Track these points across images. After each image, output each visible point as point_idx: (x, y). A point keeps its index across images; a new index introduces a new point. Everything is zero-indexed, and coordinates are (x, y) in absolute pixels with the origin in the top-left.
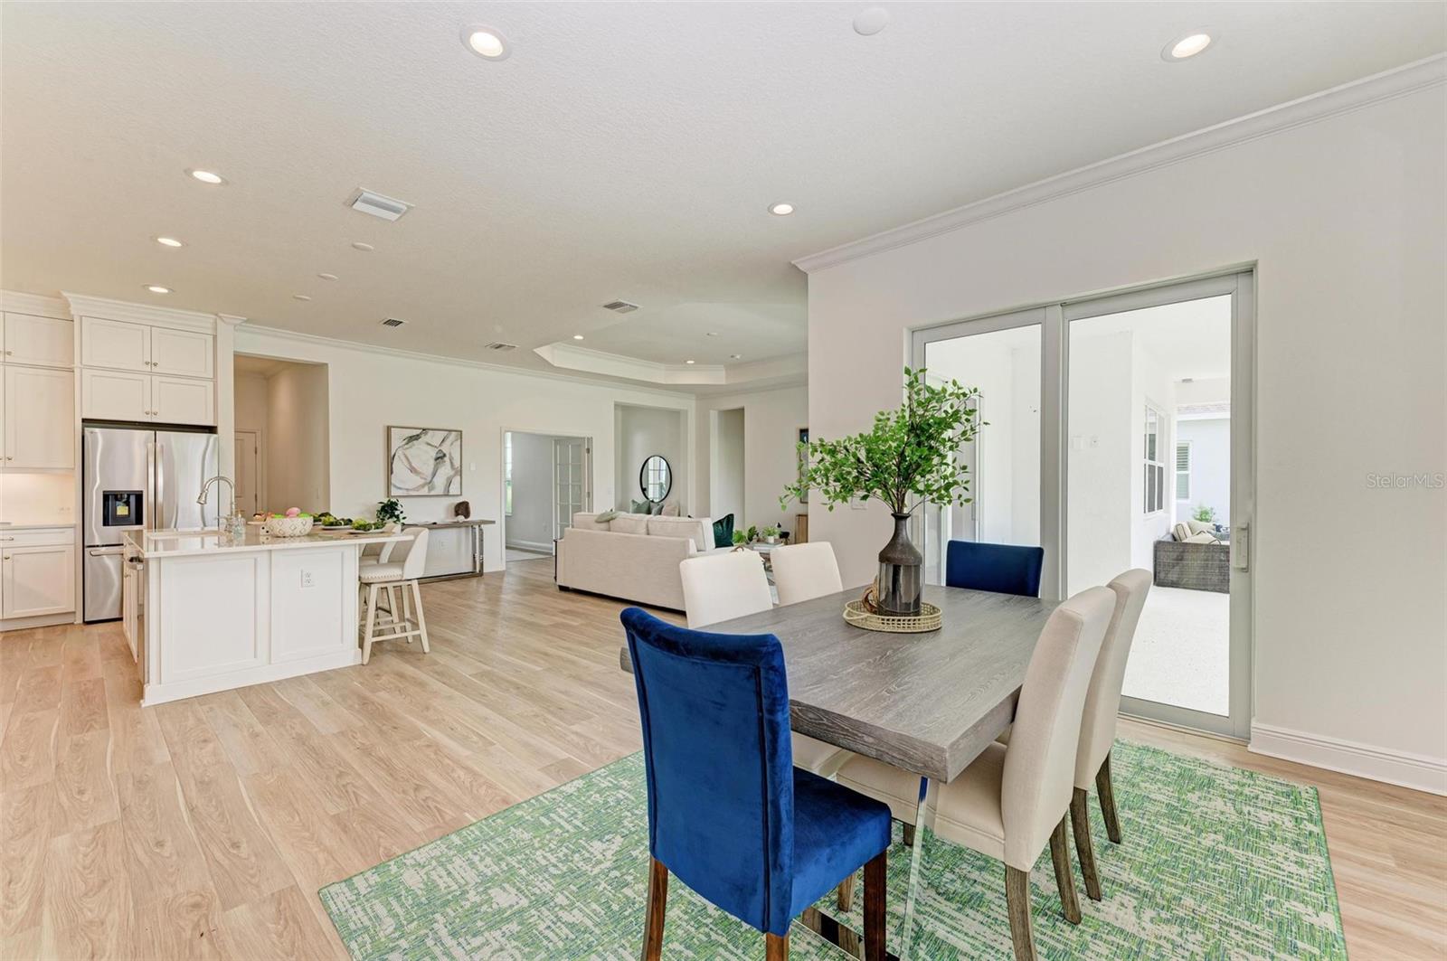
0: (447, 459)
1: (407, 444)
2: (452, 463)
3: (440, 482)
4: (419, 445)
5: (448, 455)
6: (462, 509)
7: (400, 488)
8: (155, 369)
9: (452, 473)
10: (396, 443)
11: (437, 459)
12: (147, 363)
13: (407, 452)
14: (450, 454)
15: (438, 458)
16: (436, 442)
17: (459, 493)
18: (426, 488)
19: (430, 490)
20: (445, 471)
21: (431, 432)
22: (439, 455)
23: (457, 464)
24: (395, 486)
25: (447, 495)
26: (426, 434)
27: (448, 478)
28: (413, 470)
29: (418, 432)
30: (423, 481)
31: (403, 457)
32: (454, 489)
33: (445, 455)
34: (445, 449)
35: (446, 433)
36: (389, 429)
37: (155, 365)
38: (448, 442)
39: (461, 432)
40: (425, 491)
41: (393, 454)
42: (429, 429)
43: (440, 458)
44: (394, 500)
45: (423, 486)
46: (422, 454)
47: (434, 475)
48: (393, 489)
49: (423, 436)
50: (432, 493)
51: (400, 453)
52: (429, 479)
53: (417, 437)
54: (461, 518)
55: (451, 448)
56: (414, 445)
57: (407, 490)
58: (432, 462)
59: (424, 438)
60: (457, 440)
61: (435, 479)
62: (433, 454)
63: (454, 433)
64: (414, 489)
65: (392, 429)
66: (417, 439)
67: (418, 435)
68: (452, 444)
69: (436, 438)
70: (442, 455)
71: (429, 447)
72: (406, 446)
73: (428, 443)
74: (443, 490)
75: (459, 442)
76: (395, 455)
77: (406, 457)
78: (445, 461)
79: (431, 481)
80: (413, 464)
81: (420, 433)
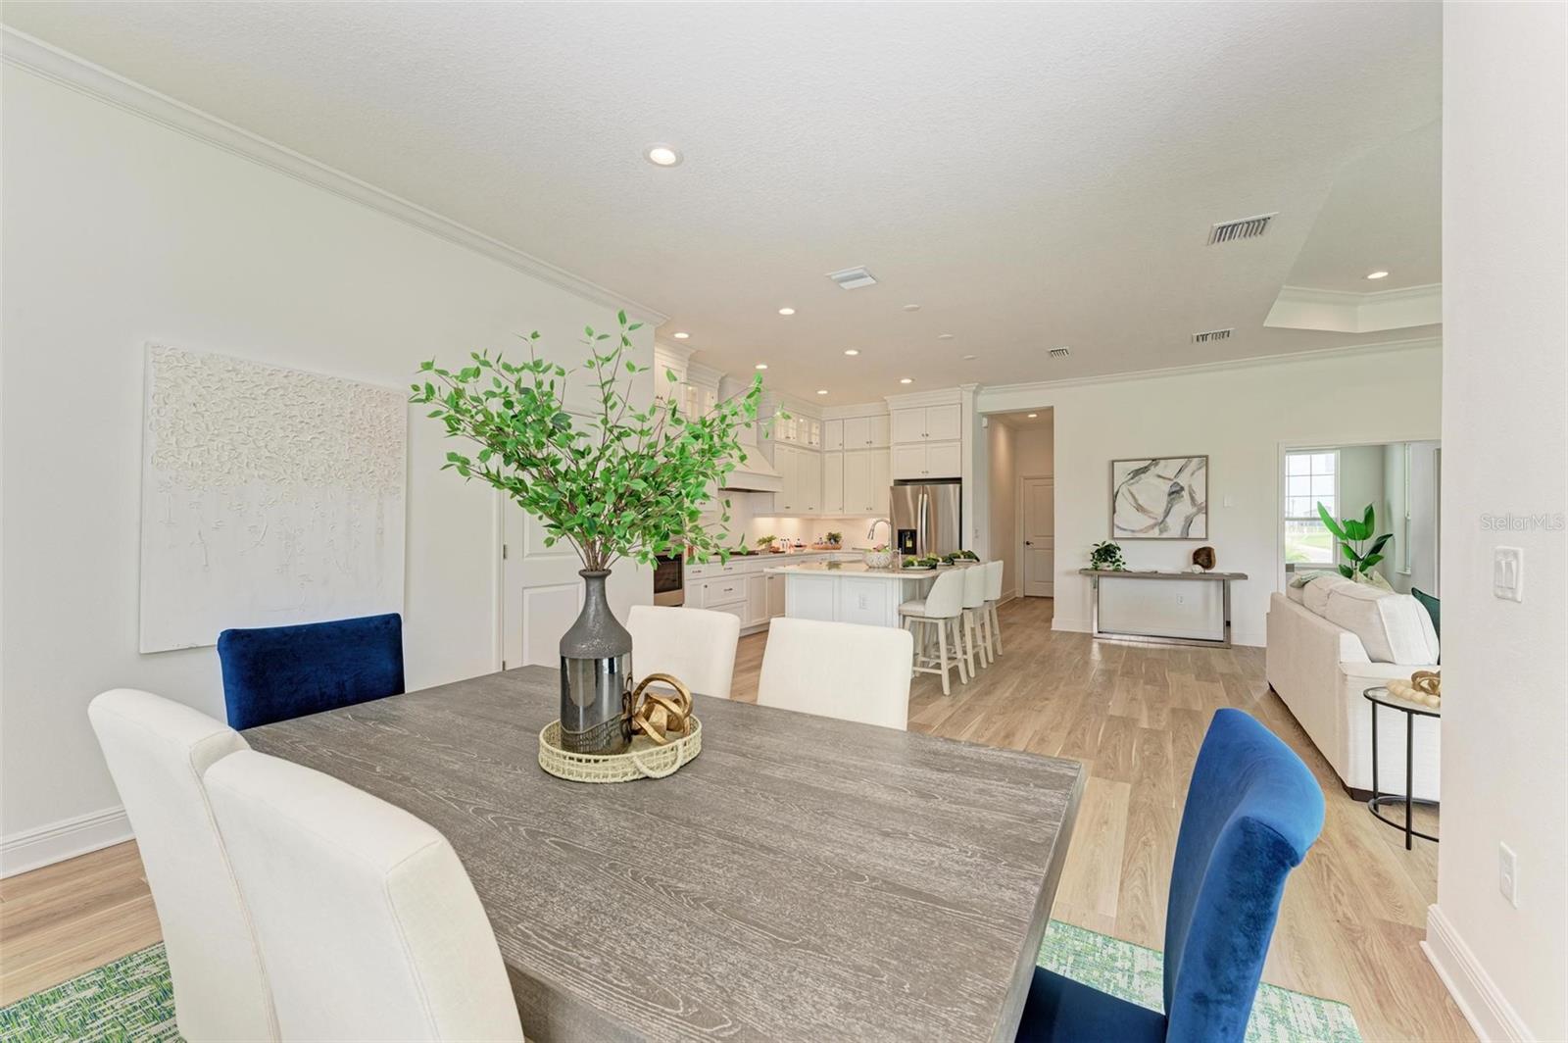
0: (1185, 494)
1: (1132, 478)
2: (1192, 499)
3: (1175, 526)
4: (1147, 478)
5: (1186, 488)
6: (1204, 557)
7: (1125, 530)
8: (928, 439)
9: (1192, 510)
10: (1120, 479)
11: (1171, 494)
12: (924, 435)
13: (1133, 489)
14: (1190, 486)
15: (1173, 493)
16: (1171, 473)
17: (1204, 537)
18: (1157, 530)
19: (1161, 532)
20: (1183, 507)
21: (1162, 461)
22: (1174, 489)
23: (1200, 498)
24: (1118, 527)
25: (1185, 537)
26: (1157, 464)
27: (1187, 518)
28: (1140, 508)
29: (1146, 464)
30: (1152, 522)
31: (1128, 494)
32: (1197, 530)
33: (1182, 489)
34: (1183, 481)
35: (1183, 461)
36: (1112, 463)
37: (928, 435)
38: (1187, 472)
39: (1207, 457)
40: (1155, 533)
41: (1115, 491)
42: (1160, 459)
43: (1175, 492)
44: (1113, 543)
45: (1153, 527)
46: (1152, 490)
47: (1167, 513)
48: (1116, 530)
49: (1152, 468)
50: (1165, 536)
51: (1124, 490)
52: (1160, 520)
53: (1145, 470)
54: (1198, 569)
55: (1193, 480)
56: (1141, 480)
57: (1133, 531)
58: (1165, 499)
59: (1153, 470)
60: (1200, 469)
61: (1168, 519)
62: (1166, 487)
63: (1197, 459)
64: (1141, 531)
66: (1145, 473)
67: (1146, 467)
68: (1193, 474)
69: (1169, 469)
70: (1178, 488)
71: (1161, 479)
72: (1132, 481)
73: (1159, 476)
74: (1179, 533)
75: (1204, 470)
76: (1117, 493)
77: (1131, 494)
78: (1183, 496)
79: (1163, 521)
80: (1140, 502)
81: (1150, 465)
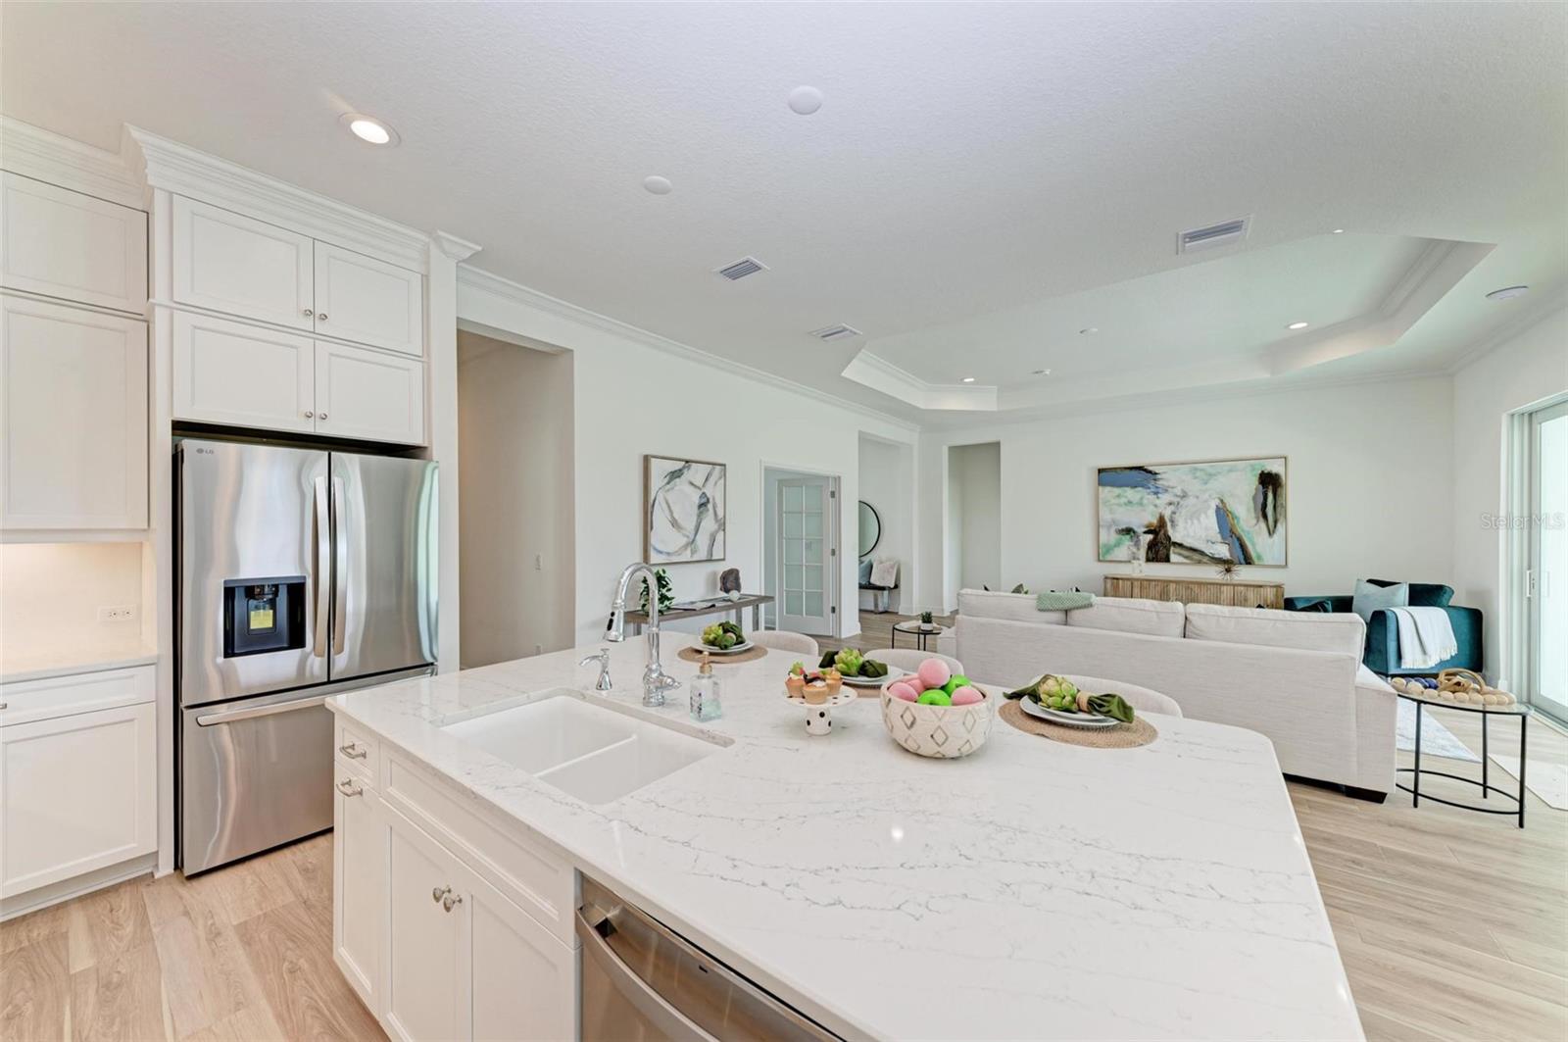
0: (710, 506)
1: (668, 483)
2: (715, 512)
3: (702, 541)
4: (681, 486)
5: (711, 500)
6: (731, 579)
7: (661, 552)
8: (321, 327)
9: (716, 526)
10: (657, 481)
11: (700, 506)
12: (309, 313)
13: (670, 497)
14: (714, 499)
16: (699, 481)
17: (724, 557)
18: (689, 552)
19: (693, 552)
20: (709, 524)
21: (694, 464)
22: (703, 501)
23: (720, 514)
24: (657, 552)
25: (710, 560)
26: (689, 468)
27: (711, 535)
28: (674, 523)
29: (680, 465)
30: (684, 540)
31: (664, 505)
32: (717, 552)
33: (708, 501)
34: (709, 490)
35: (709, 467)
36: (646, 459)
37: (324, 317)
38: (712, 480)
39: (725, 466)
40: (687, 556)
41: (652, 498)
42: (691, 461)
43: (703, 504)
45: (686, 547)
46: (682, 499)
47: (697, 530)
48: (652, 553)
49: (685, 471)
50: (695, 558)
51: (660, 499)
52: (691, 537)
53: (679, 473)
55: (716, 491)
56: (675, 485)
57: (668, 554)
58: (695, 510)
59: (687, 475)
60: (720, 478)
61: (697, 537)
62: (696, 500)
63: (718, 467)
64: (678, 553)
65: (653, 460)
66: (679, 477)
67: (680, 470)
68: (716, 483)
69: (697, 474)
70: (705, 500)
71: (692, 488)
72: (668, 486)
73: (692, 484)
74: (706, 553)
75: (722, 481)
76: (654, 501)
77: (667, 503)
78: (708, 510)
79: (693, 541)
80: (676, 516)
81: (684, 467)
